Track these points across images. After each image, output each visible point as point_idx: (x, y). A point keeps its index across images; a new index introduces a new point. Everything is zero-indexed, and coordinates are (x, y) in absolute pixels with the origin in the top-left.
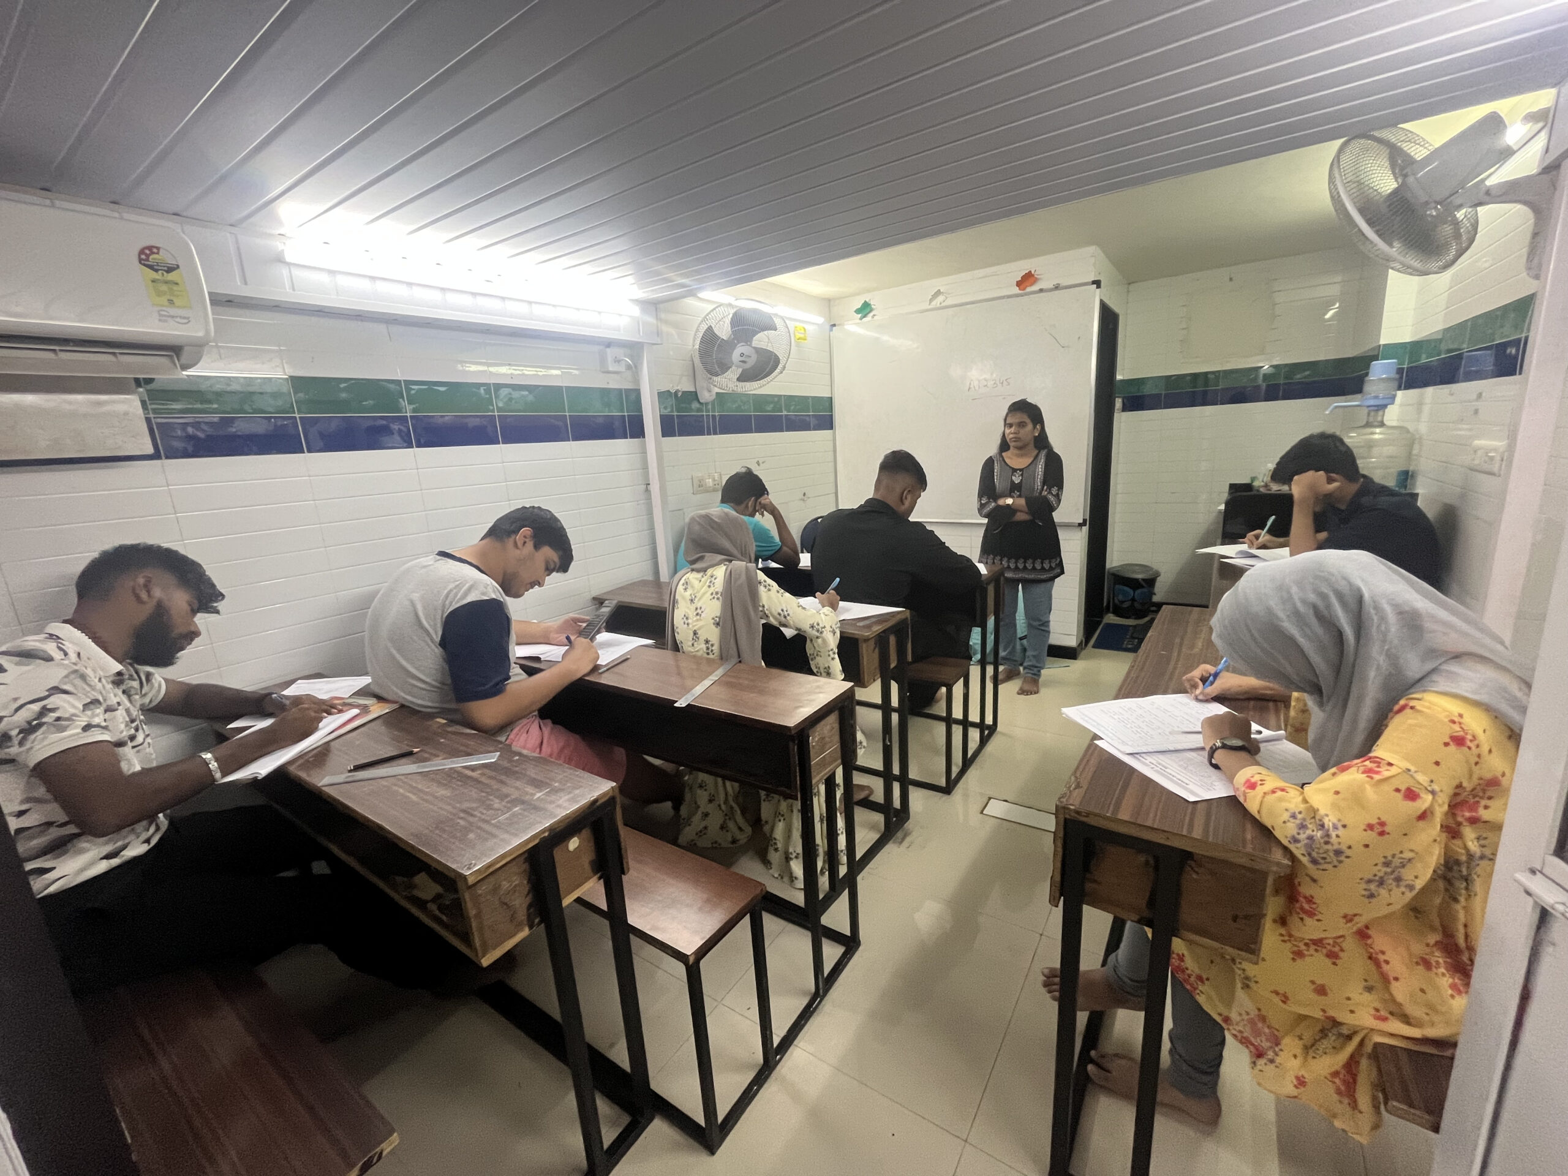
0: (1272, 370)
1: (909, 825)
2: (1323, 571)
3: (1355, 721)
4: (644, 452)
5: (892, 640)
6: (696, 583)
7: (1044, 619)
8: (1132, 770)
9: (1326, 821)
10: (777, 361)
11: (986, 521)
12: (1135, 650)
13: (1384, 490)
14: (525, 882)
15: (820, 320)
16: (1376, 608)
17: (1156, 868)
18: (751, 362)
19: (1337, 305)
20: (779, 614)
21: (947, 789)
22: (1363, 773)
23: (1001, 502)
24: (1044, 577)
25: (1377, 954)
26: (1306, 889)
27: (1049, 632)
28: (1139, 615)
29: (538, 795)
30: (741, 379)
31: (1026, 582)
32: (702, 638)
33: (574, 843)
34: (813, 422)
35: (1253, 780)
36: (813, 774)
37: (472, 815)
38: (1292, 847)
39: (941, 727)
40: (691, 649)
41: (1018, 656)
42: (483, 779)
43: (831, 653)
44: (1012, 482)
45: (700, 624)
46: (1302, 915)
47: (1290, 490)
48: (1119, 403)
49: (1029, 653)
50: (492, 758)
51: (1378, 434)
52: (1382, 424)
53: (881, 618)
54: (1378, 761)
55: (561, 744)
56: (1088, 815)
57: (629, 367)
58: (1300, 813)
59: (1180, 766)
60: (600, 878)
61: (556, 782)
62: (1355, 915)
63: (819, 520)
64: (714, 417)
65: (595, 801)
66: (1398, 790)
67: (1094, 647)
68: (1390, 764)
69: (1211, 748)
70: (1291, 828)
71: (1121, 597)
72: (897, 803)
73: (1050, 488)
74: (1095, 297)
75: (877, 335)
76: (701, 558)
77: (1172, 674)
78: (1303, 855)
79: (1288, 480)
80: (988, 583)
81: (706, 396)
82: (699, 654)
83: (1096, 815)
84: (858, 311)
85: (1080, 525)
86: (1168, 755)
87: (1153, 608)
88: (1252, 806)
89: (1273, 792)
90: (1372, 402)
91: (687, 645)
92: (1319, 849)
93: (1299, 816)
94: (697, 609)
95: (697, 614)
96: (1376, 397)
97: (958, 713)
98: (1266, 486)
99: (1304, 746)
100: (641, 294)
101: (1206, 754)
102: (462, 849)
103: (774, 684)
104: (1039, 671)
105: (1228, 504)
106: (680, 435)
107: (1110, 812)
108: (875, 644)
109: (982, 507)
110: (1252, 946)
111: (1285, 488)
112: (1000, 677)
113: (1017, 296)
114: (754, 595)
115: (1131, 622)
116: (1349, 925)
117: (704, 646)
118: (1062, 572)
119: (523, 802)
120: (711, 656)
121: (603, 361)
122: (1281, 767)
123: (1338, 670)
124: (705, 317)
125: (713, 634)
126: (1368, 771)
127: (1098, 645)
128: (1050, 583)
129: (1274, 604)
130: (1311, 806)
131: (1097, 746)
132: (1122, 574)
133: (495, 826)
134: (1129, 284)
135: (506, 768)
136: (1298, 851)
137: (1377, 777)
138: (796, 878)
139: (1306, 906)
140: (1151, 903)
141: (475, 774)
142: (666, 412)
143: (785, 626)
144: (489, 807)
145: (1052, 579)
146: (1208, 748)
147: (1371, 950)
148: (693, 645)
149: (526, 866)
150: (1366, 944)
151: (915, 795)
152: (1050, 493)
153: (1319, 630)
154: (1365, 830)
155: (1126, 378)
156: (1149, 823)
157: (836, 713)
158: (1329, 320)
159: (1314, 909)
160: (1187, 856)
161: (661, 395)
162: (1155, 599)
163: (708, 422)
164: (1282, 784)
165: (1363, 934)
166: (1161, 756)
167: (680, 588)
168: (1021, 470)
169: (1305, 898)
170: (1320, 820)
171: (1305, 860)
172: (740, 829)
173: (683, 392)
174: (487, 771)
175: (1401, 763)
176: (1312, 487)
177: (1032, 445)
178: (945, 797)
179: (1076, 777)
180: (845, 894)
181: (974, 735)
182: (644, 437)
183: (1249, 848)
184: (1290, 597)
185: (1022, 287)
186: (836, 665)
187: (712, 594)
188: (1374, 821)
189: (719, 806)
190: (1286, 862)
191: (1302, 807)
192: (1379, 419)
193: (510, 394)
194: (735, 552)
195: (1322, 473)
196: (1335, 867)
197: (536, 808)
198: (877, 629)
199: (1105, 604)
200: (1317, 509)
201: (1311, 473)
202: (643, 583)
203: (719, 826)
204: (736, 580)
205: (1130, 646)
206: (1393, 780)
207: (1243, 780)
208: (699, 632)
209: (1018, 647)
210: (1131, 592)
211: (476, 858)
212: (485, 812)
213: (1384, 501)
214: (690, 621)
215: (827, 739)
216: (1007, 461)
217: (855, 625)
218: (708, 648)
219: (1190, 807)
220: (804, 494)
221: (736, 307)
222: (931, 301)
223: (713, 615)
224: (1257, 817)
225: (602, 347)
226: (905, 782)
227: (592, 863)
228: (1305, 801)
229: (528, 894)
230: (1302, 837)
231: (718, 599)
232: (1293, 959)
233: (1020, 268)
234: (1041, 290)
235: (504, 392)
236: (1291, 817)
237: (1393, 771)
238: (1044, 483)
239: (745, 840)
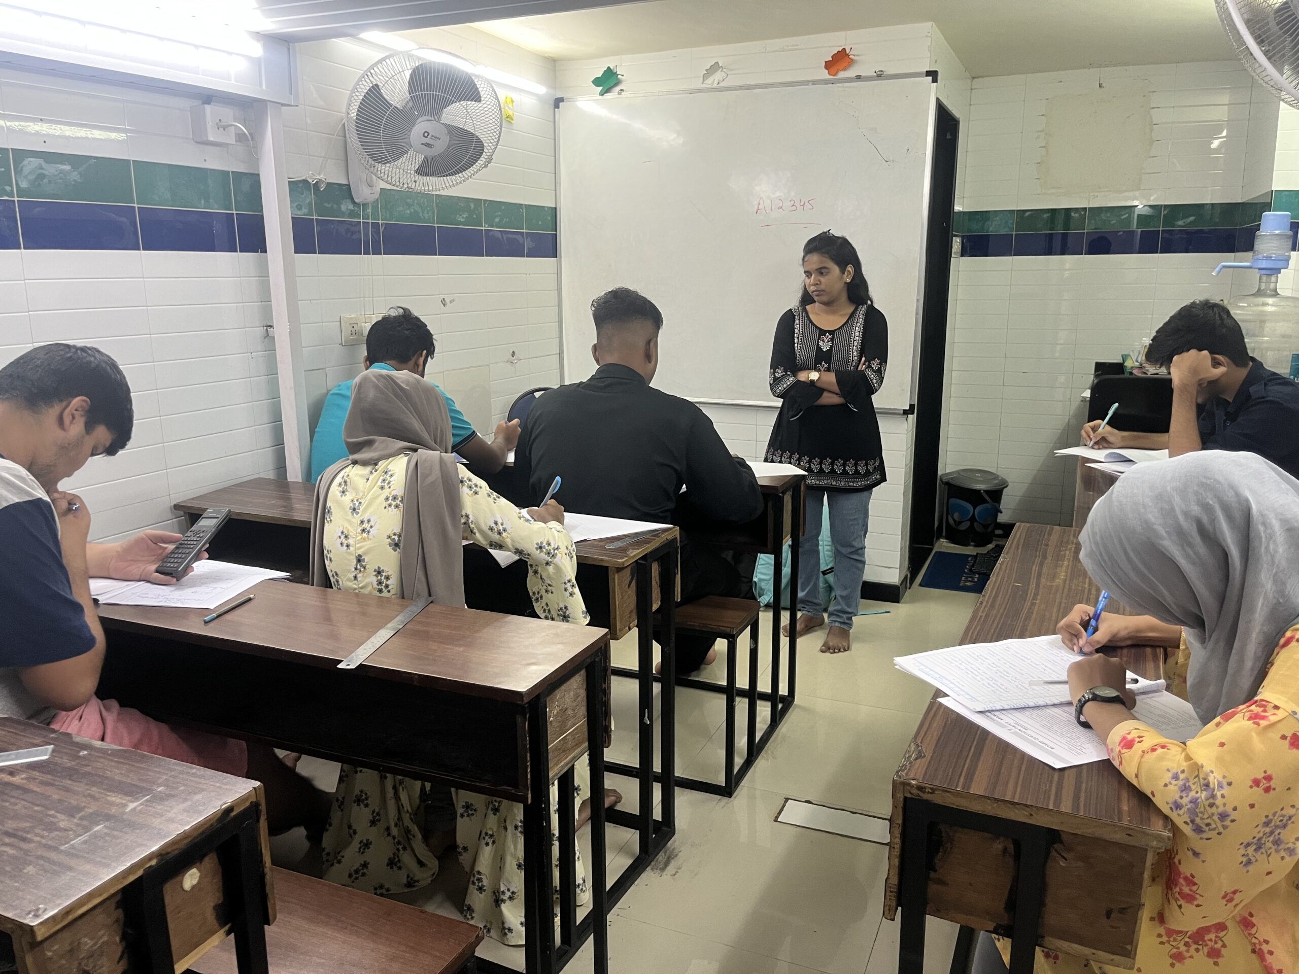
0: (1147, 211)
1: (674, 842)
2: (1210, 479)
3: (1241, 661)
4: (263, 273)
5: (655, 569)
6: (360, 483)
7: (857, 544)
8: (985, 733)
9: (1211, 778)
10: (479, 148)
11: (779, 402)
12: (978, 588)
13: (1275, 378)
14: (118, 939)
15: (542, 90)
16: (1264, 524)
17: (1017, 856)
18: (440, 146)
19: (1224, 133)
20: (491, 529)
21: (727, 791)
22: (1250, 719)
23: (803, 376)
24: (859, 484)
25: (1260, 944)
26: (1186, 868)
27: (864, 563)
28: (981, 542)
29: (132, 806)
30: (420, 171)
31: (834, 492)
32: (371, 568)
33: (191, 878)
34: (528, 244)
35: (1129, 737)
36: (551, 764)
37: (24, 839)
38: (1174, 816)
39: (721, 701)
40: (353, 585)
41: (821, 598)
42: (33, 786)
43: (568, 585)
44: (819, 348)
45: (367, 545)
46: (1182, 902)
47: (1169, 373)
48: (957, 244)
49: (838, 592)
50: (42, 754)
51: (1270, 305)
52: (1275, 294)
53: (638, 539)
54: (1263, 704)
55: (137, 736)
56: (933, 791)
57: (241, 137)
58: (1183, 772)
59: (1043, 726)
60: (228, 933)
61: (159, 785)
62: (1235, 892)
63: (537, 395)
64: (376, 226)
65: (229, 810)
66: (1284, 737)
67: (921, 585)
68: (1276, 707)
69: (1080, 700)
70: (1173, 792)
71: (956, 516)
72: (657, 814)
73: (869, 360)
74: (931, 94)
75: (628, 122)
76: (369, 443)
77: (1030, 612)
78: (1186, 823)
79: (1167, 361)
80: (784, 493)
81: (364, 193)
82: (366, 591)
83: (945, 791)
84: (597, 82)
85: (906, 413)
86: (1028, 713)
87: (998, 532)
88: (1129, 771)
89: (1153, 750)
90: (1264, 264)
91: (346, 581)
92: (1202, 813)
93: (1182, 776)
94: (362, 522)
95: (363, 530)
96: (1268, 258)
97: (742, 681)
98: (1141, 367)
99: (1182, 694)
100: (271, 24)
101: (1073, 710)
102: (18, 889)
103: (488, 633)
104: (850, 619)
105: (1094, 389)
106: (322, 252)
107: (960, 784)
108: (632, 574)
109: (776, 382)
110: (1129, 947)
111: (1163, 371)
112: (799, 627)
113: (826, 82)
114: (454, 502)
115: (970, 550)
116: (1231, 905)
117: (374, 580)
118: (884, 479)
119: (108, 817)
120: (385, 594)
121: (198, 122)
122: (1161, 723)
123: (1222, 599)
124: (369, 70)
125: (390, 561)
126: (1255, 717)
127: (928, 583)
128: (865, 494)
129: (1154, 517)
130: (1196, 764)
131: (941, 704)
132: (957, 483)
133: (67, 854)
134: (973, 78)
135: (69, 768)
136: (1179, 819)
137: (1263, 723)
138: (510, 930)
139: (1186, 890)
140: (1011, 905)
141: (16, 780)
142: (300, 214)
143: (500, 546)
144: (51, 827)
145: (869, 488)
146: (1075, 702)
147: (1254, 940)
148: (355, 577)
149: (120, 913)
150: (1250, 934)
151: (683, 799)
152: (869, 367)
153: (1202, 549)
154: (1251, 787)
155: (965, 210)
156: (1008, 798)
157: (583, 672)
158: (1217, 151)
159: (1194, 892)
160: (1053, 836)
161: (293, 185)
162: (1002, 518)
163: (366, 235)
164: (1163, 740)
165: (1246, 923)
166: (1017, 714)
167: (335, 489)
168: (832, 332)
169: (1186, 878)
170: (1204, 779)
171: (1187, 830)
172: (421, 864)
173: (329, 184)
174: (36, 774)
175: (1287, 706)
176: (1194, 371)
177: (844, 297)
178: (725, 800)
179: (918, 746)
180: (589, 944)
181: (764, 710)
182: (264, 251)
183: (1125, 822)
184: (1172, 510)
185: (834, 69)
186: (577, 603)
187: (387, 499)
188: (1260, 775)
189: (388, 829)
190: (1167, 834)
191: (1184, 765)
192: (1272, 286)
193: (42, 168)
194: (426, 436)
195: (1205, 352)
196: (1219, 834)
197: (132, 825)
198: (636, 553)
199: (936, 526)
200: (1200, 401)
201: (1193, 352)
202: (258, 483)
203: (386, 861)
204: (425, 476)
205: (968, 584)
206: (1279, 726)
207: (1118, 739)
208: (366, 558)
209: (821, 584)
210: (969, 507)
211: (45, 901)
212: (46, 833)
213: (1275, 392)
214: (351, 541)
215: (570, 712)
216: (812, 317)
217: (603, 548)
218: (380, 583)
219: (1056, 775)
220: (513, 354)
221: (419, 58)
222: (705, 77)
223: (389, 532)
224: (1135, 782)
225: (197, 103)
226: (669, 782)
227: (217, 908)
228: (1188, 758)
229: (121, 958)
230: (1185, 801)
231: (397, 506)
232: (1172, 965)
233: (831, 43)
234: (859, 77)
235: (30, 164)
236: (1173, 778)
237: (1281, 714)
238: (861, 353)
239: (429, 880)
